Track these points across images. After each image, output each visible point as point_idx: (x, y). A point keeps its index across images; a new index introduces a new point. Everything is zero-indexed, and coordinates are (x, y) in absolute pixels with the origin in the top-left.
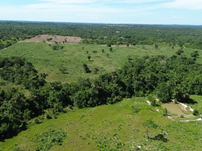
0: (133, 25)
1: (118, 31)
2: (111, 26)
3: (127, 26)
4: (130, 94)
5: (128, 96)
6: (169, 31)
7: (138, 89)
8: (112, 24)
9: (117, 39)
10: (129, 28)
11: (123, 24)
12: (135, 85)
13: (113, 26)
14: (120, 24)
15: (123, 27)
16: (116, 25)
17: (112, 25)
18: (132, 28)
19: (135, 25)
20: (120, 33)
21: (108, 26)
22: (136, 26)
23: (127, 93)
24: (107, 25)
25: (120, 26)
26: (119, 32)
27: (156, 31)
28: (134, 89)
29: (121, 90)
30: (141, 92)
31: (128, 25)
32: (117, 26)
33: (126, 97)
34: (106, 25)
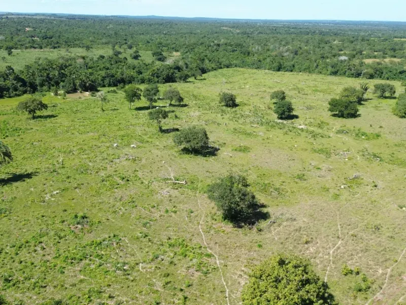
0: (65, 16)
1: (29, 26)
2: (14, 18)
3: (53, 18)
4: (32, 90)
5: (30, 92)
6: (131, 28)
7: (42, 85)
8: (18, 14)
9: (24, 41)
10: (55, 22)
11: (43, 15)
12: (37, 82)
13: (20, 18)
14: (36, 15)
15: (42, 21)
16: (27, 17)
17: (18, 16)
18: (61, 21)
19: (70, 15)
20: (35, 30)
21: (7, 18)
22: (72, 18)
23: (29, 89)
24: (5, 17)
25: (34, 17)
26: (32, 29)
27: (108, 27)
28: (37, 85)
29: (20, 86)
30: (45, 88)
31: (54, 15)
32: (30, 17)
33: (28, 92)
34: (3, 15)
